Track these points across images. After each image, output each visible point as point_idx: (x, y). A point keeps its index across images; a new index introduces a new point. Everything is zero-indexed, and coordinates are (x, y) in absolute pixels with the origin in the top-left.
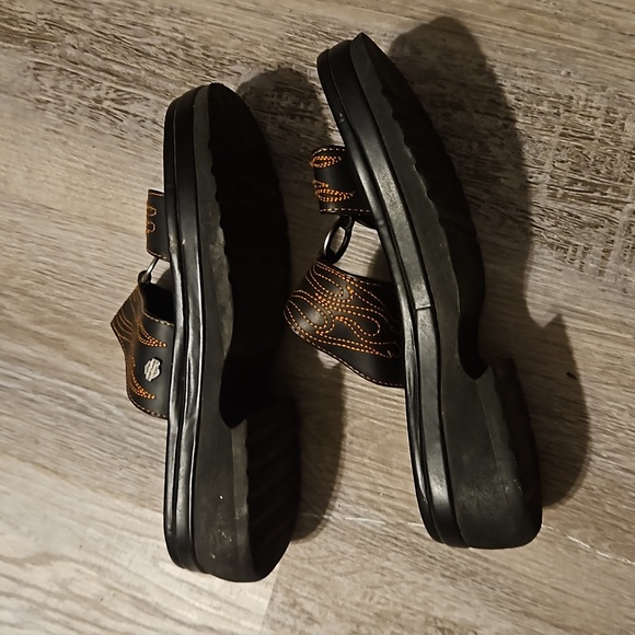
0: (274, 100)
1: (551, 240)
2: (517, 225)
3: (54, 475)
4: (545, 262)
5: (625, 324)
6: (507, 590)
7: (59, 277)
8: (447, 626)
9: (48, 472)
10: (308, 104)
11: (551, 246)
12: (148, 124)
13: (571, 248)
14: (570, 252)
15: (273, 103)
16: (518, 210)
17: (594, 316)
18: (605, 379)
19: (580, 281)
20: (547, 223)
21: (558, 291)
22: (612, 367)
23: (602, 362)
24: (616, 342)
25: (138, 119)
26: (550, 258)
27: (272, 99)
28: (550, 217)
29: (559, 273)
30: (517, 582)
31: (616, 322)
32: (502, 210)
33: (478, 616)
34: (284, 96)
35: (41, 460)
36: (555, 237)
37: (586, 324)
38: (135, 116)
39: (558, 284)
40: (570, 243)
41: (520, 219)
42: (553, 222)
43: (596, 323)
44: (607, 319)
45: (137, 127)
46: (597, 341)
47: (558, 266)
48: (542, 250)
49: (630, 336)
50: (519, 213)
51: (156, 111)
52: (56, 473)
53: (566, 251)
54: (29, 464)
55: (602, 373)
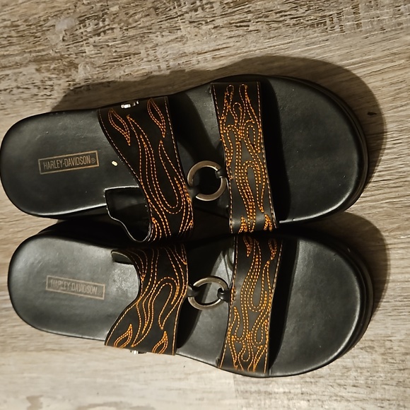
0: (82, 30)
1: (310, 22)
2: (281, 25)
3: (61, 353)
4: (313, 40)
5: (395, 54)
6: (399, 299)
7: (7, 220)
8: (367, 345)
9: (57, 352)
10: (104, 21)
11: (312, 26)
12: (15, 91)
13: (327, 20)
14: (328, 22)
15: (82, 33)
16: (276, 13)
17: (369, 60)
18: (398, 103)
19: (346, 40)
20: (301, 11)
21: (333, 56)
22: (400, 91)
23: (391, 92)
24: (394, 71)
25: (8, 91)
26: (316, 35)
27: (81, 31)
28: (301, 5)
29: (327, 43)
30: (403, 288)
31: (387, 56)
32: (266, 20)
33: (386, 327)
34: (87, 24)
35: (49, 346)
36: (312, 18)
37: (365, 69)
38: (5, 90)
39: (330, 51)
40: (325, 16)
41: (281, 19)
42: (305, 8)
43: (372, 65)
44: (379, 58)
45: (9, 97)
46: (380, 78)
47: (324, 38)
48: (307, 32)
49: (403, 61)
50: (278, 15)
51: (16, 80)
52: (61, 350)
53: (325, 24)
54: (44, 352)
55: (394, 100)
